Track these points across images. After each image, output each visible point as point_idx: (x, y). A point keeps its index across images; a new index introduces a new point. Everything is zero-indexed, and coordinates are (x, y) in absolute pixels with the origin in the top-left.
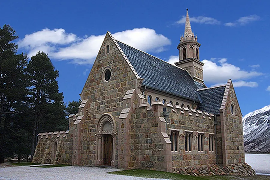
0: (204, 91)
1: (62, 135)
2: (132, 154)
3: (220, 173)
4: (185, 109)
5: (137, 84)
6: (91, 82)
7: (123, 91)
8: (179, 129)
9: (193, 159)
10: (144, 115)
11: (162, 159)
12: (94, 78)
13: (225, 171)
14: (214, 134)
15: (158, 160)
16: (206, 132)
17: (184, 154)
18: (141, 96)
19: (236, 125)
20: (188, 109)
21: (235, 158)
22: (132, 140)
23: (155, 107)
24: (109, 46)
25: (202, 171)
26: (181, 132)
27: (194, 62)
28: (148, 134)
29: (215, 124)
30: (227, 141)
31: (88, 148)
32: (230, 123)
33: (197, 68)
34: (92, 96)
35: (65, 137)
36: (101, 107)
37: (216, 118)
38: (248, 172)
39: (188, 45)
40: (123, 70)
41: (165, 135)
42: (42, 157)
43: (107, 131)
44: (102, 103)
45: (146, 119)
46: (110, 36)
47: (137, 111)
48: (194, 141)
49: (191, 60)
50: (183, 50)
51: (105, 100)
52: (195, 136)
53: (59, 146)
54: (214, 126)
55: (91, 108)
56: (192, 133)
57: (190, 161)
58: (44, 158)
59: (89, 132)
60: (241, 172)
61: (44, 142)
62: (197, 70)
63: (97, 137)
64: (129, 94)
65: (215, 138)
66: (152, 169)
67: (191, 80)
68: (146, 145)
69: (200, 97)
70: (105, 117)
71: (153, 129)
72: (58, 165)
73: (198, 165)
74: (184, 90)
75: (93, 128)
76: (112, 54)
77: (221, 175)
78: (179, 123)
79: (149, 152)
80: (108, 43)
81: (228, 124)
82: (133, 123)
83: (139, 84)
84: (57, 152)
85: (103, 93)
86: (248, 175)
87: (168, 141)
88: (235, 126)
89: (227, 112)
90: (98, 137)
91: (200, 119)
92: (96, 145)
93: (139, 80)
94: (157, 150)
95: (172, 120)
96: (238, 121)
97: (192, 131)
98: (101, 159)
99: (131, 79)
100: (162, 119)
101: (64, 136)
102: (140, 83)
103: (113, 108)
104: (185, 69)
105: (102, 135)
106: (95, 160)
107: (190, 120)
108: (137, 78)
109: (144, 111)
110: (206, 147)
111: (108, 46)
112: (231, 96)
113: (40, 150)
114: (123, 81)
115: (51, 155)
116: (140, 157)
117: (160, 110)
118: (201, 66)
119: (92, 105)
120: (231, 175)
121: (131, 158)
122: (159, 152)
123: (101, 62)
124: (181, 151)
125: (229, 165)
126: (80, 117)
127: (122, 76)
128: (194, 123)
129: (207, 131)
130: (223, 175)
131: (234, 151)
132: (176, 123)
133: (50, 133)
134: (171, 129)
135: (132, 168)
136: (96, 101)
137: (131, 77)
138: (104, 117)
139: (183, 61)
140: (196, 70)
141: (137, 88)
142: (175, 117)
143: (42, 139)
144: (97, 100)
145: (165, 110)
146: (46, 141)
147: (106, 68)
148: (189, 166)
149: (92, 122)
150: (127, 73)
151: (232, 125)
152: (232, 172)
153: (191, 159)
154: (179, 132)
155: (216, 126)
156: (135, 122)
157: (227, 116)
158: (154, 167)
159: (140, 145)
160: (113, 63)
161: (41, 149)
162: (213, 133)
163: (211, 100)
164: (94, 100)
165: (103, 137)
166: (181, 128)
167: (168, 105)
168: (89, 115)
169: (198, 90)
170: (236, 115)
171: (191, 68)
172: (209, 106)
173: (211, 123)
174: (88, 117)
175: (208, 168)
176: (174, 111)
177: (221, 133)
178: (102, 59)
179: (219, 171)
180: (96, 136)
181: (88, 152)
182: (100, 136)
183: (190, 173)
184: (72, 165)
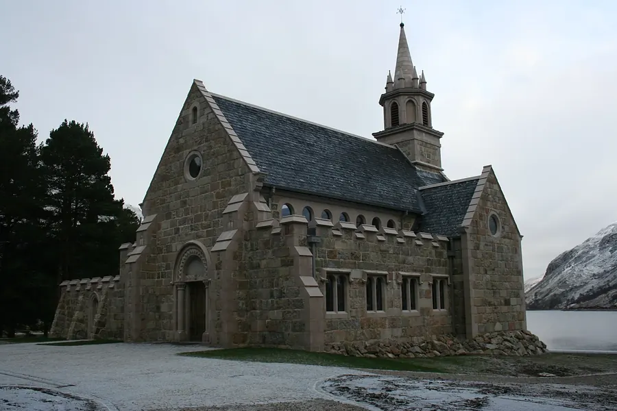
0: (433, 191)
1: (108, 284)
2: (242, 319)
3: (455, 351)
4: (367, 228)
5: (253, 183)
6: (162, 181)
7: (224, 197)
8: (350, 268)
9: (387, 326)
10: (266, 244)
11: (301, 327)
12: (169, 172)
13: (468, 347)
14: (447, 276)
15: (294, 330)
16: (424, 273)
17: (362, 316)
18: (262, 207)
19: (502, 256)
20: (374, 229)
21: (499, 322)
22: (241, 293)
23: (288, 226)
24: (198, 109)
25: (411, 349)
26: (356, 274)
27: (415, 131)
28: (273, 280)
29: (449, 257)
30: (477, 288)
31: (158, 308)
32: (487, 253)
33: (424, 144)
34: (163, 207)
35: (113, 288)
36: (183, 228)
37: (452, 243)
38: (527, 348)
39: (402, 97)
40: (224, 155)
41: (308, 281)
42: (69, 326)
43: (196, 276)
44: (184, 222)
45: (270, 251)
46: (199, 90)
47: (252, 236)
48: (392, 292)
49: (410, 128)
50: (392, 107)
51: (191, 216)
52: (394, 281)
53: (100, 304)
54: (447, 260)
55: (163, 231)
56: (385, 276)
57: (379, 329)
58: (71, 329)
59: (159, 278)
60: (508, 348)
61: (73, 299)
62: (423, 148)
63: (175, 287)
64: (236, 203)
65: (449, 283)
66: (283, 346)
67: (408, 167)
68: (270, 300)
69: (424, 202)
70: (190, 247)
71: (283, 271)
72: (97, 341)
73: (402, 337)
74: (382, 189)
75: (166, 269)
76: (203, 124)
77: (456, 355)
78: (350, 257)
79: (276, 314)
80: (196, 104)
81: (480, 256)
82: (243, 259)
83: (256, 182)
84: (98, 316)
85: (185, 203)
86: (526, 353)
87: (315, 292)
88: (500, 259)
89: (476, 233)
90: (177, 288)
91: (407, 247)
92: (172, 301)
93: (256, 174)
94: (291, 310)
95: (331, 252)
96: (508, 249)
97: (386, 273)
98: (184, 328)
99: (240, 173)
100: (304, 251)
101: (112, 286)
102: (259, 180)
103: (205, 230)
104: (395, 146)
105: (186, 283)
106: (171, 332)
107: (380, 250)
108: (251, 171)
109: (266, 235)
110: (424, 302)
111: (195, 109)
112: (492, 199)
113: (66, 313)
114: (225, 178)
115: (87, 323)
116: (259, 325)
117: (299, 234)
118: (436, 139)
119: (165, 224)
120: (479, 354)
121: (240, 326)
122: (295, 314)
123: (182, 141)
124: (354, 310)
125: (479, 336)
126: (139, 250)
127: (221, 168)
128: (391, 256)
129: (428, 271)
130: (461, 355)
131: (495, 308)
132: (341, 258)
133: (84, 281)
134: (328, 269)
135: (241, 345)
136: (172, 217)
137: (240, 169)
138: (188, 248)
139: (391, 128)
140: (421, 148)
141: (252, 190)
142: (338, 246)
143: (69, 292)
144: (174, 215)
145: (312, 232)
146: (77, 296)
147: (191, 154)
148: (376, 340)
149: (165, 259)
150: (232, 162)
151: (491, 256)
152: (484, 349)
153: (383, 326)
154: (348, 274)
155: (453, 259)
156: (249, 258)
157: (478, 239)
158: (286, 343)
159: (258, 301)
160: (206, 141)
161: (68, 312)
162: (446, 274)
163: (445, 208)
164: (168, 216)
165: (187, 288)
166: (355, 266)
167: (319, 222)
168: (158, 244)
169: (420, 188)
170: (504, 237)
171: (409, 143)
172: (441, 220)
173: (439, 255)
174: (155, 249)
175: (427, 343)
176: (335, 233)
177: (462, 273)
178: (183, 134)
179: (453, 347)
180: (173, 285)
181: (157, 317)
182: (181, 286)
183: (377, 353)
184: (122, 342)
